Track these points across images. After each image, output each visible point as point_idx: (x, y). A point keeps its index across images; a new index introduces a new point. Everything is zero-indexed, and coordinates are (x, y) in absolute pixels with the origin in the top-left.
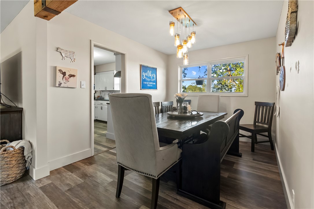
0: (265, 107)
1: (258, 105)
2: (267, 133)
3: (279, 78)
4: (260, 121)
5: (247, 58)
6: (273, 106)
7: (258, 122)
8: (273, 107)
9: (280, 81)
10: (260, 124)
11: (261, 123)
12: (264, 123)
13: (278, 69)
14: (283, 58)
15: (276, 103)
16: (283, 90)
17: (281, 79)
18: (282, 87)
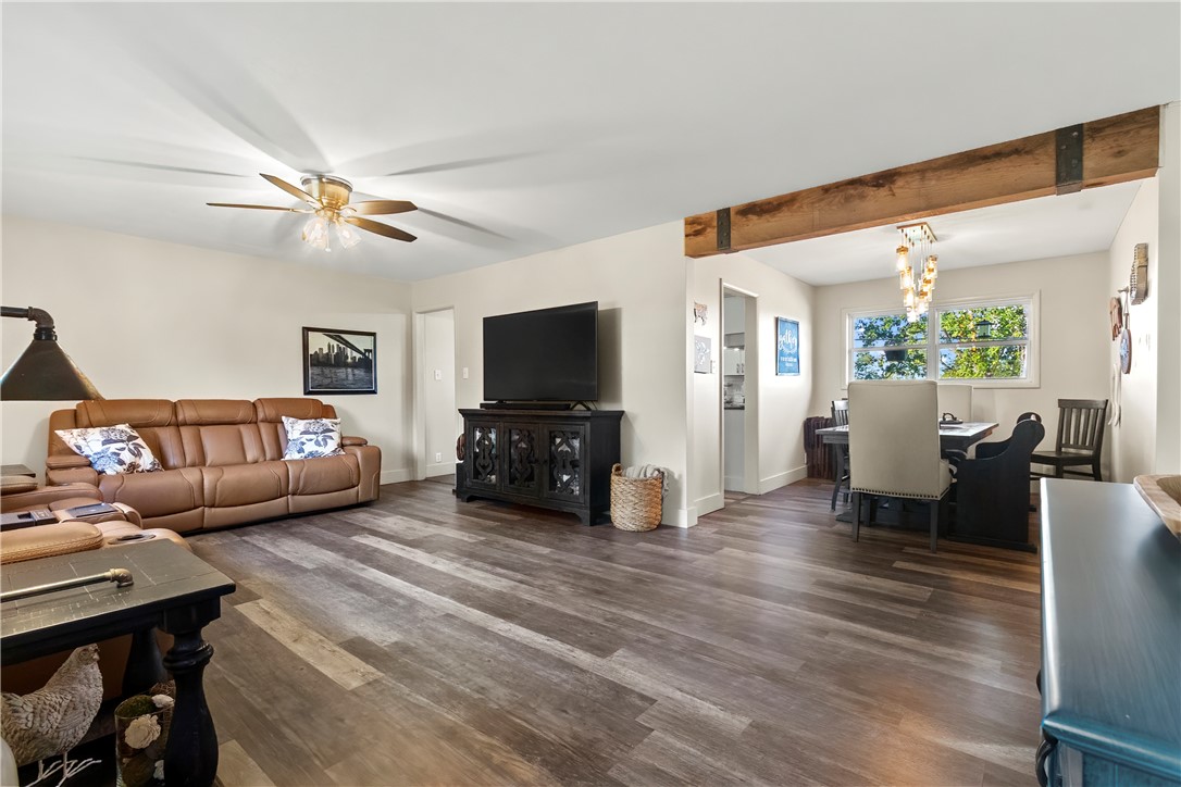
0: (1083, 411)
1: (1065, 405)
2: (1090, 466)
3: (1117, 347)
4: (1072, 442)
5: (1036, 297)
6: (1103, 407)
7: (1068, 445)
8: (1105, 409)
9: (1122, 357)
10: (1072, 450)
11: (1075, 446)
12: (1084, 447)
13: (1116, 331)
14: (1128, 314)
15: (1111, 400)
16: (1128, 372)
17: (1123, 353)
18: (1126, 366)
